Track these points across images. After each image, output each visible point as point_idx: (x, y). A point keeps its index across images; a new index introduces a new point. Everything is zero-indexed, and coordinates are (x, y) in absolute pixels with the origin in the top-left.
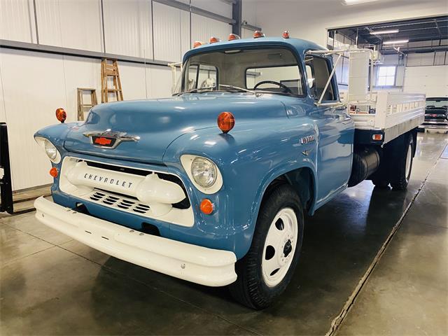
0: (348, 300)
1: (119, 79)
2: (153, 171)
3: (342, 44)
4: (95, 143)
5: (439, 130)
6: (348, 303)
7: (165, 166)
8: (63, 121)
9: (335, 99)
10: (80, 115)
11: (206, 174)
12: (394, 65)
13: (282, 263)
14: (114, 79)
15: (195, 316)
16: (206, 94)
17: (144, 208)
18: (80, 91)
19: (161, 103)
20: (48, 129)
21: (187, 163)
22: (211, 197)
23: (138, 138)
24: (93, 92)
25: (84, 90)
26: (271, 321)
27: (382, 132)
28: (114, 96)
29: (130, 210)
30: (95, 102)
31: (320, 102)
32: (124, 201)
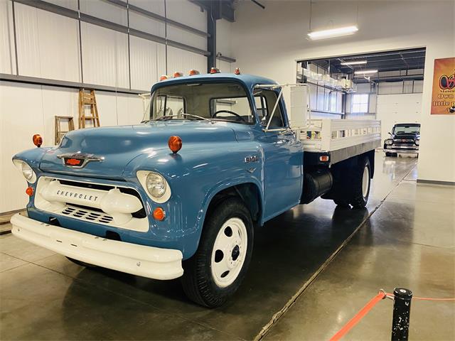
0: (291, 298)
1: (96, 107)
2: (116, 186)
3: (315, 74)
4: (67, 164)
5: (410, 155)
6: (291, 301)
7: (125, 181)
8: (39, 146)
9: (285, 125)
10: (57, 141)
11: (158, 187)
12: (366, 93)
13: (231, 266)
14: (92, 107)
15: (155, 315)
16: (170, 122)
17: (109, 219)
18: (57, 119)
19: (124, 129)
20: (25, 153)
21: (142, 177)
22: (163, 206)
23: (103, 158)
24: (70, 119)
25: (62, 118)
26: (221, 317)
27: (327, 154)
28: (91, 123)
29: (96, 221)
30: (72, 128)
31: (267, 128)
32: (92, 214)
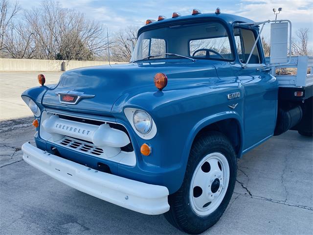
2: (106, 122)
4: (62, 100)
7: (114, 117)
8: (43, 84)
9: (261, 62)
17: (99, 151)
21: (129, 114)
22: (148, 142)
29: (89, 153)
32: (85, 145)
